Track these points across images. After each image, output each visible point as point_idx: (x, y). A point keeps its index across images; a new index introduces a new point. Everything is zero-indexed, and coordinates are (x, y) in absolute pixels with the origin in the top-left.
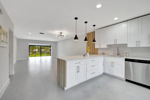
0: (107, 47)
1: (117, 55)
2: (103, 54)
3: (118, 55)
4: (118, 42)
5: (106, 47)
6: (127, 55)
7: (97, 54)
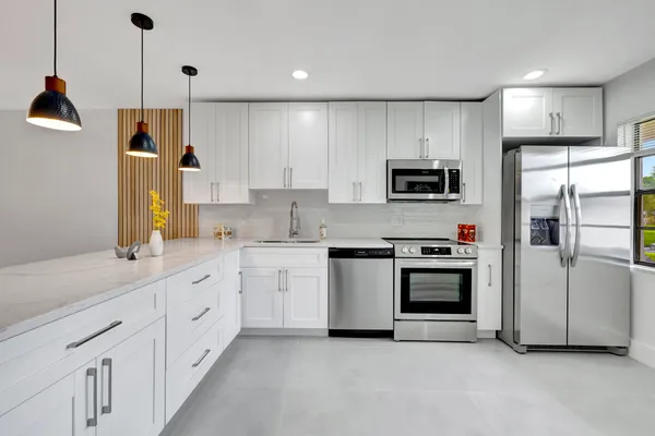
0: (250, 200)
1: (290, 236)
2: (229, 233)
3: (293, 234)
4: (299, 183)
5: (245, 199)
6: (325, 235)
7: (193, 234)
